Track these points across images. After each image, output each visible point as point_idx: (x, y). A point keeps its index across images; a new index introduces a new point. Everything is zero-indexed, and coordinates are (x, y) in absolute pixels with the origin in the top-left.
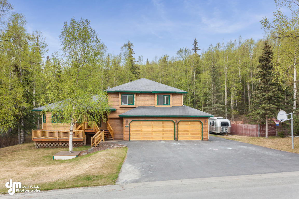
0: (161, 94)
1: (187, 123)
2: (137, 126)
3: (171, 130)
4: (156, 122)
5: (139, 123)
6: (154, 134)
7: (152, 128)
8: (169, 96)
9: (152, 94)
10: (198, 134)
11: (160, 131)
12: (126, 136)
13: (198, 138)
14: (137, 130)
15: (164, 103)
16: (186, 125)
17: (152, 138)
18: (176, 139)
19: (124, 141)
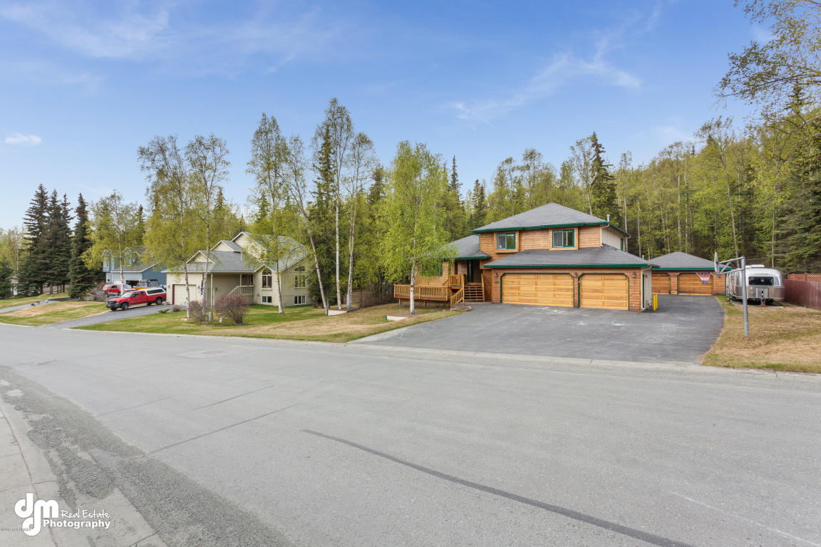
0: (556, 228)
1: (599, 277)
2: (513, 282)
3: (568, 290)
4: (542, 276)
5: (516, 276)
6: (539, 294)
7: (536, 285)
8: (573, 230)
9: (544, 229)
10: (621, 298)
11: (549, 290)
12: (495, 295)
13: (621, 305)
14: (512, 288)
15: (565, 243)
16: (597, 280)
17: (536, 301)
18: (577, 305)
19: (493, 303)
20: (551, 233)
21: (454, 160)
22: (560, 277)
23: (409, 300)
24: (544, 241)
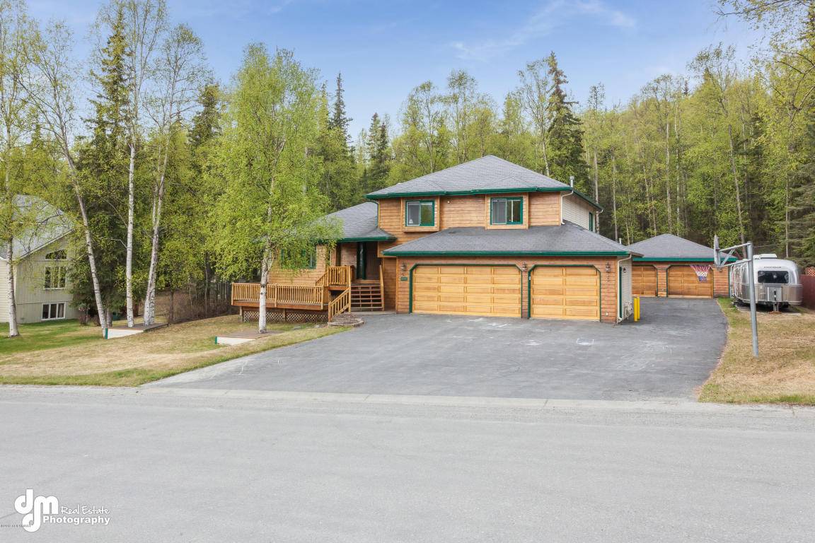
0: (497, 195)
1: (558, 271)
2: (430, 279)
3: (513, 291)
4: (474, 269)
5: (435, 270)
6: (470, 297)
7: (465, 283)
8: (521, 198)
10: (589, 303)
11: (484, 292)
12: (401, 299)
13: (589, 313)
14: (428, 289)
15: (509, 218)
16: (555, 276)
17: (465, 309)
18: (527, 314)
19: (398, 313)
20: (488, 201)
21: (339, 80)
22: (500, 270)
23: (256, 309)
24: (478, 215)
